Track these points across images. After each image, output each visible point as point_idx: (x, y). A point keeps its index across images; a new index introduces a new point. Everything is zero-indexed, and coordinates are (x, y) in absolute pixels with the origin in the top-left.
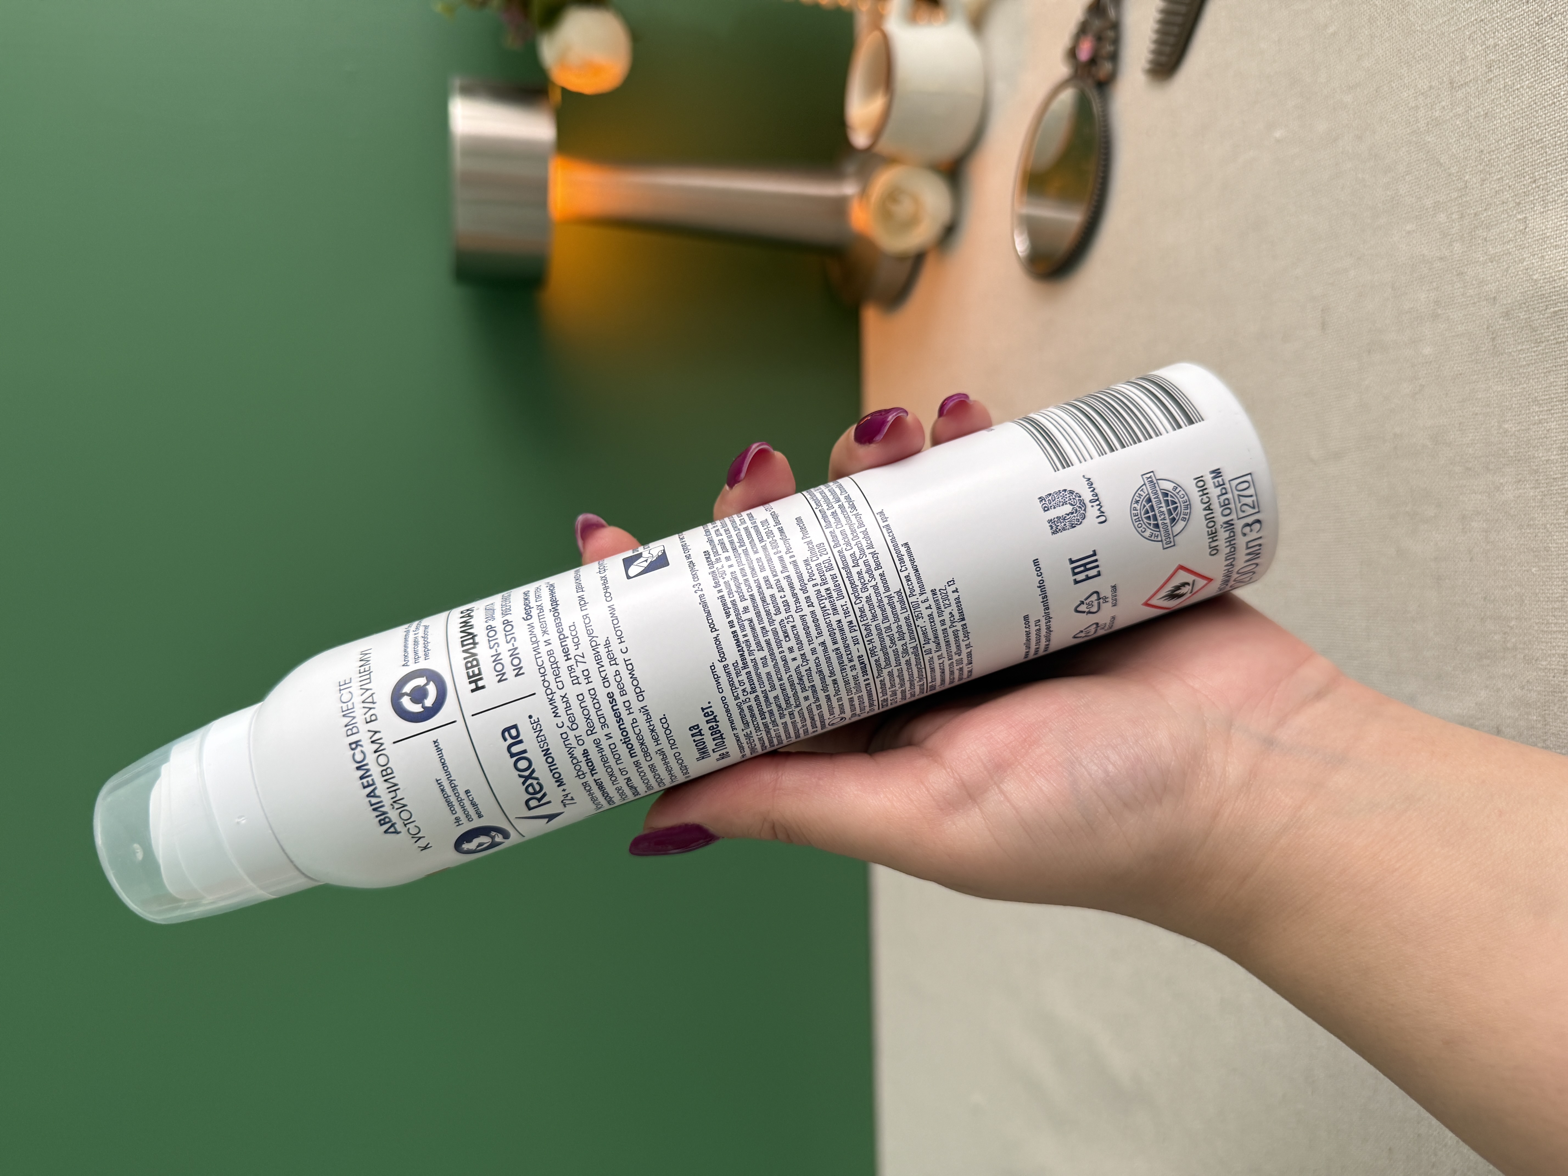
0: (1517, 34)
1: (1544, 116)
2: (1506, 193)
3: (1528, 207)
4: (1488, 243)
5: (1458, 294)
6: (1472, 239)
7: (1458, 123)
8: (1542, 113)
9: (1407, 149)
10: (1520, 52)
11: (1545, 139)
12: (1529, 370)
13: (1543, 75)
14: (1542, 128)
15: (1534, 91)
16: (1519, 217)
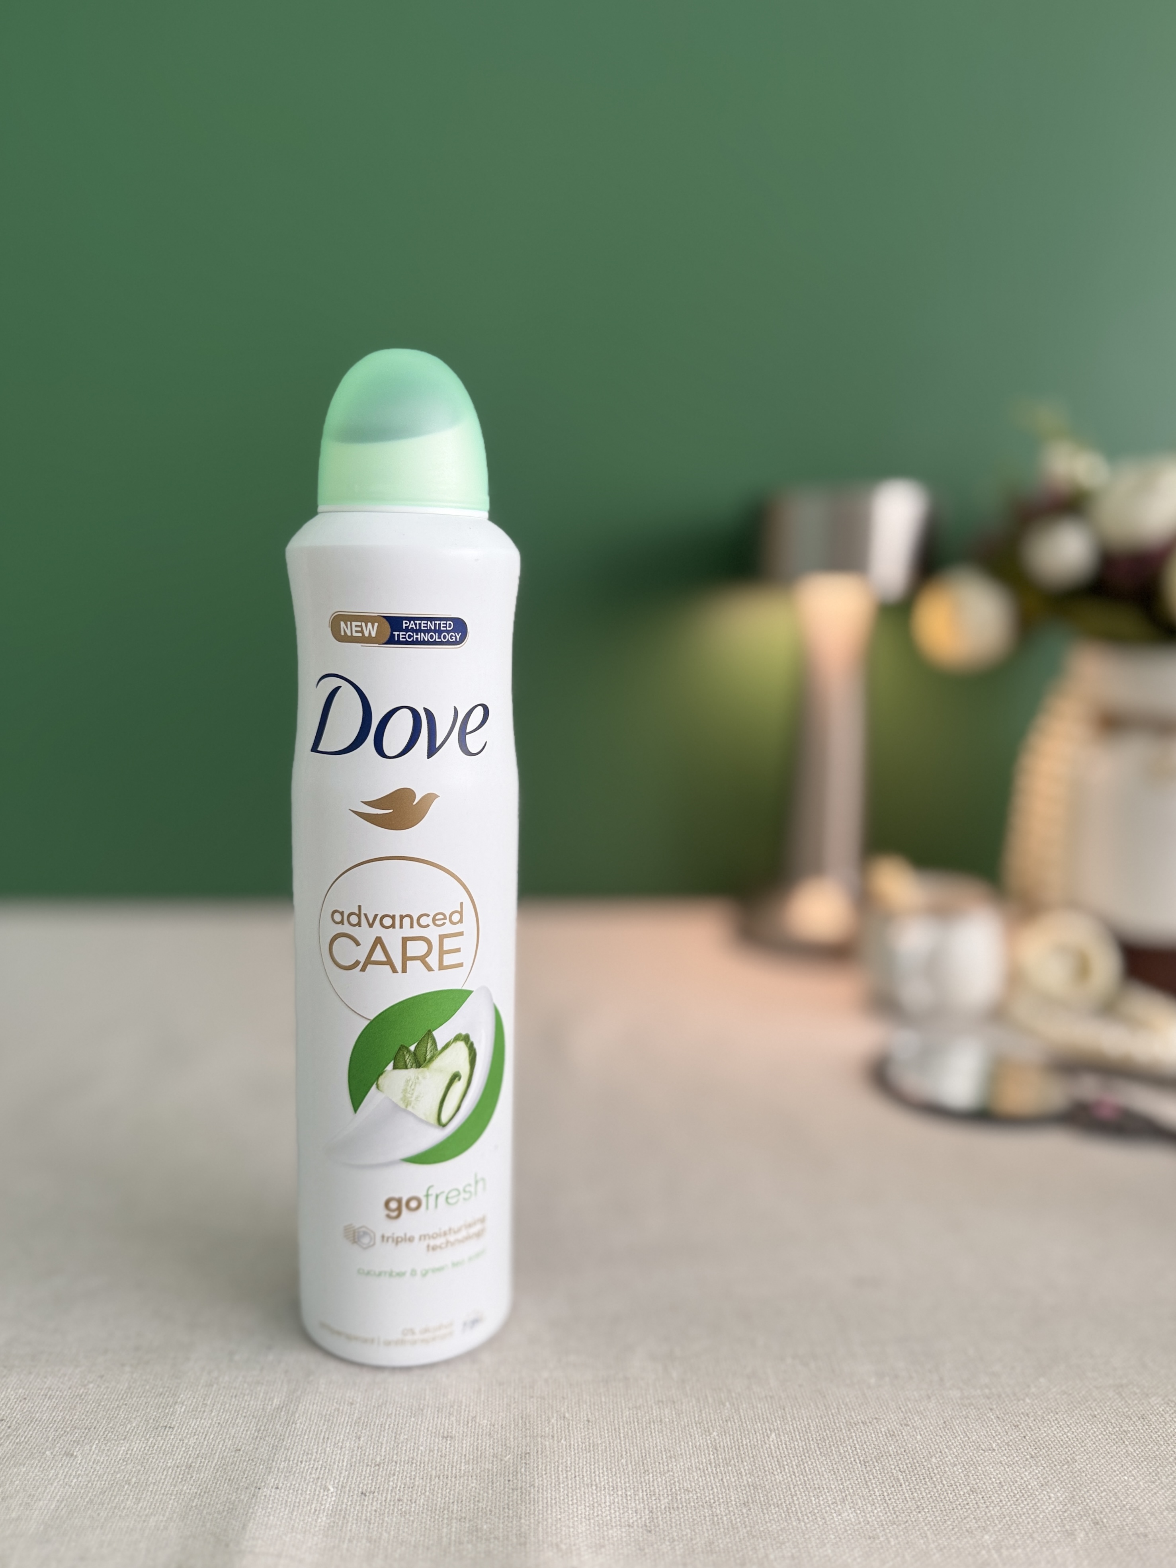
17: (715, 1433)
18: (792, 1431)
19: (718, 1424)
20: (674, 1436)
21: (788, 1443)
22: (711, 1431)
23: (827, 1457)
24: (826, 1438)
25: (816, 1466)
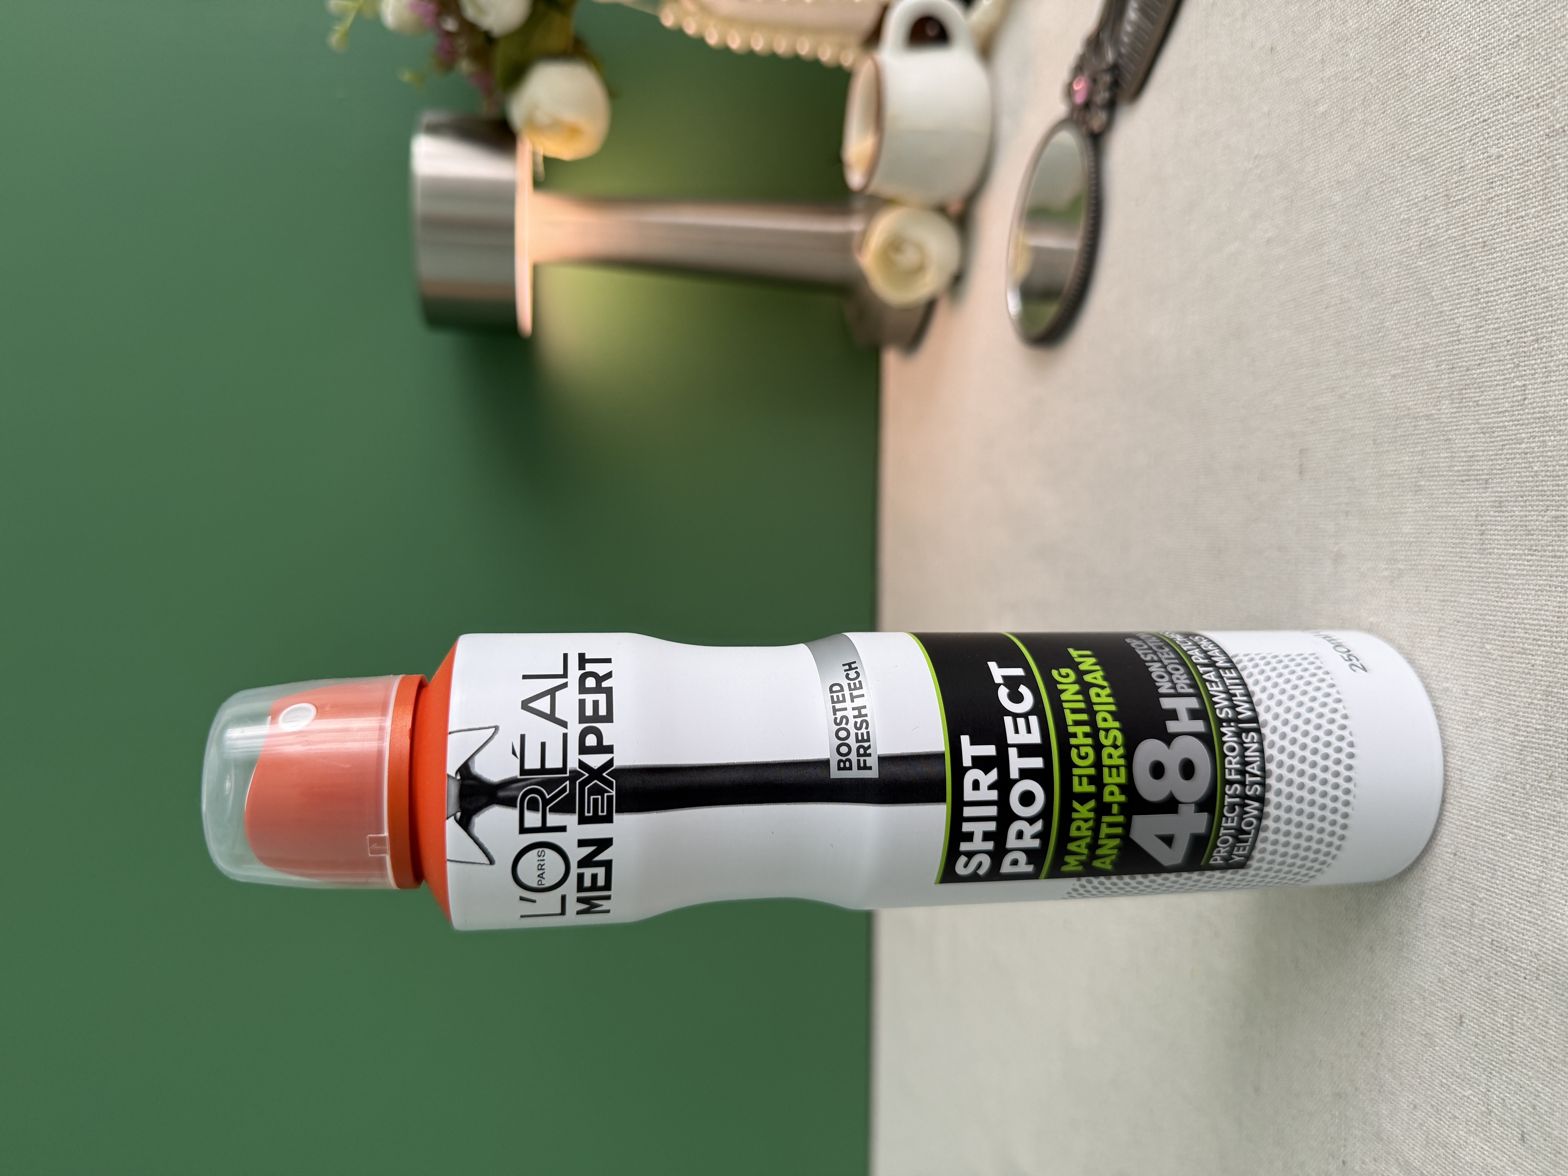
0: (1524, 145)
1: (1551, 258)
2: (1503, 348)
3: (1528, 372)
4: (1481, 408)
5: (1445, 464)
6: (1462, 399)
7: (1453, 248)
8: (1549, 253)
9: (1396, 271)
10: (1526, 168)
11: (1551, 288)
12: (1519, 582)
13: (1553, 204)
14: (1549, 273)
15: (1541, 222)
16: (1518, 383)
17: (1481, 714)
18: (1484, 622)
19: (1469, 706)
20: (1480, 764)
21: (1497, 632)
22: (1477, 717)
23: (1518, 591)
24: (1496, 585)
25: (1530, 609)
